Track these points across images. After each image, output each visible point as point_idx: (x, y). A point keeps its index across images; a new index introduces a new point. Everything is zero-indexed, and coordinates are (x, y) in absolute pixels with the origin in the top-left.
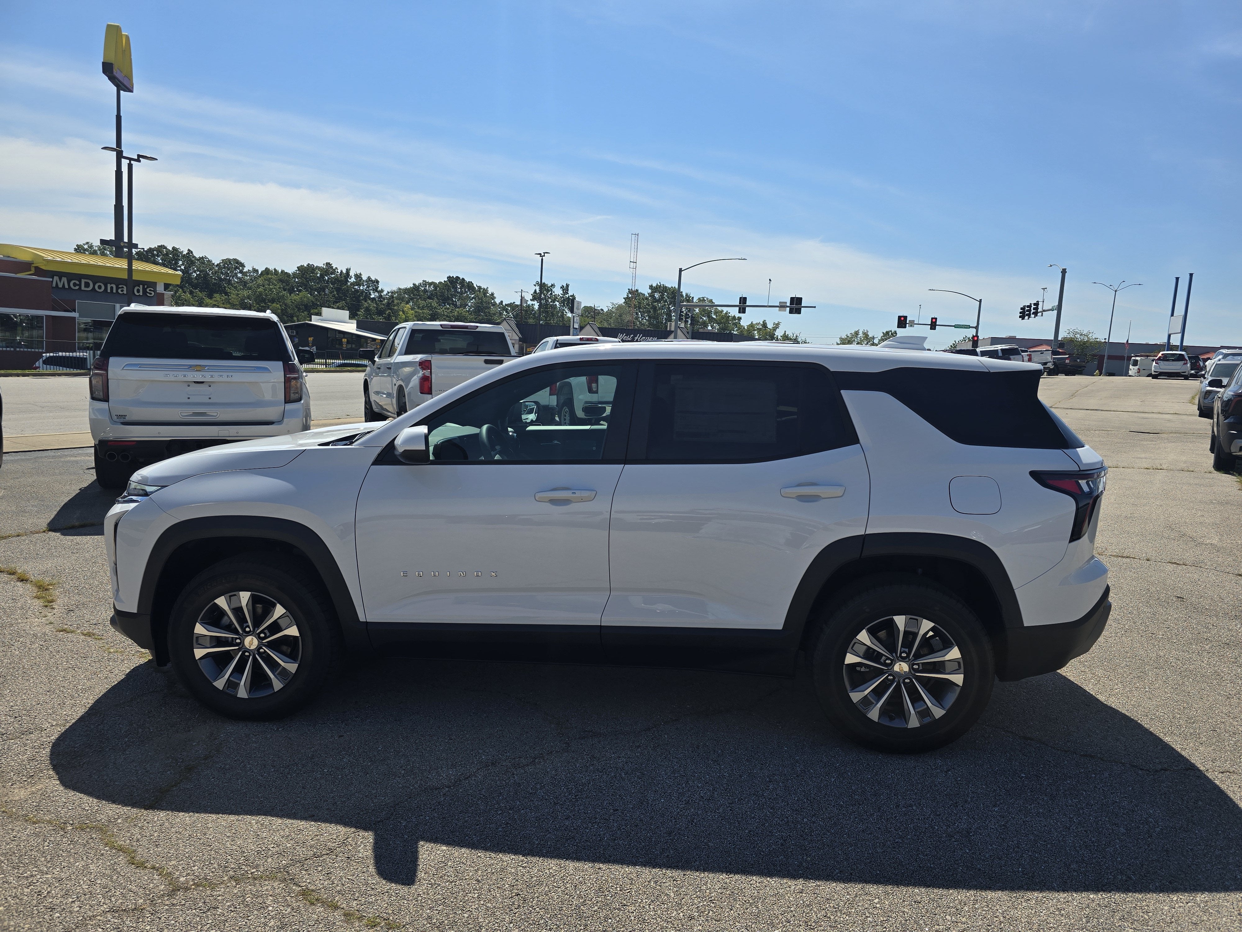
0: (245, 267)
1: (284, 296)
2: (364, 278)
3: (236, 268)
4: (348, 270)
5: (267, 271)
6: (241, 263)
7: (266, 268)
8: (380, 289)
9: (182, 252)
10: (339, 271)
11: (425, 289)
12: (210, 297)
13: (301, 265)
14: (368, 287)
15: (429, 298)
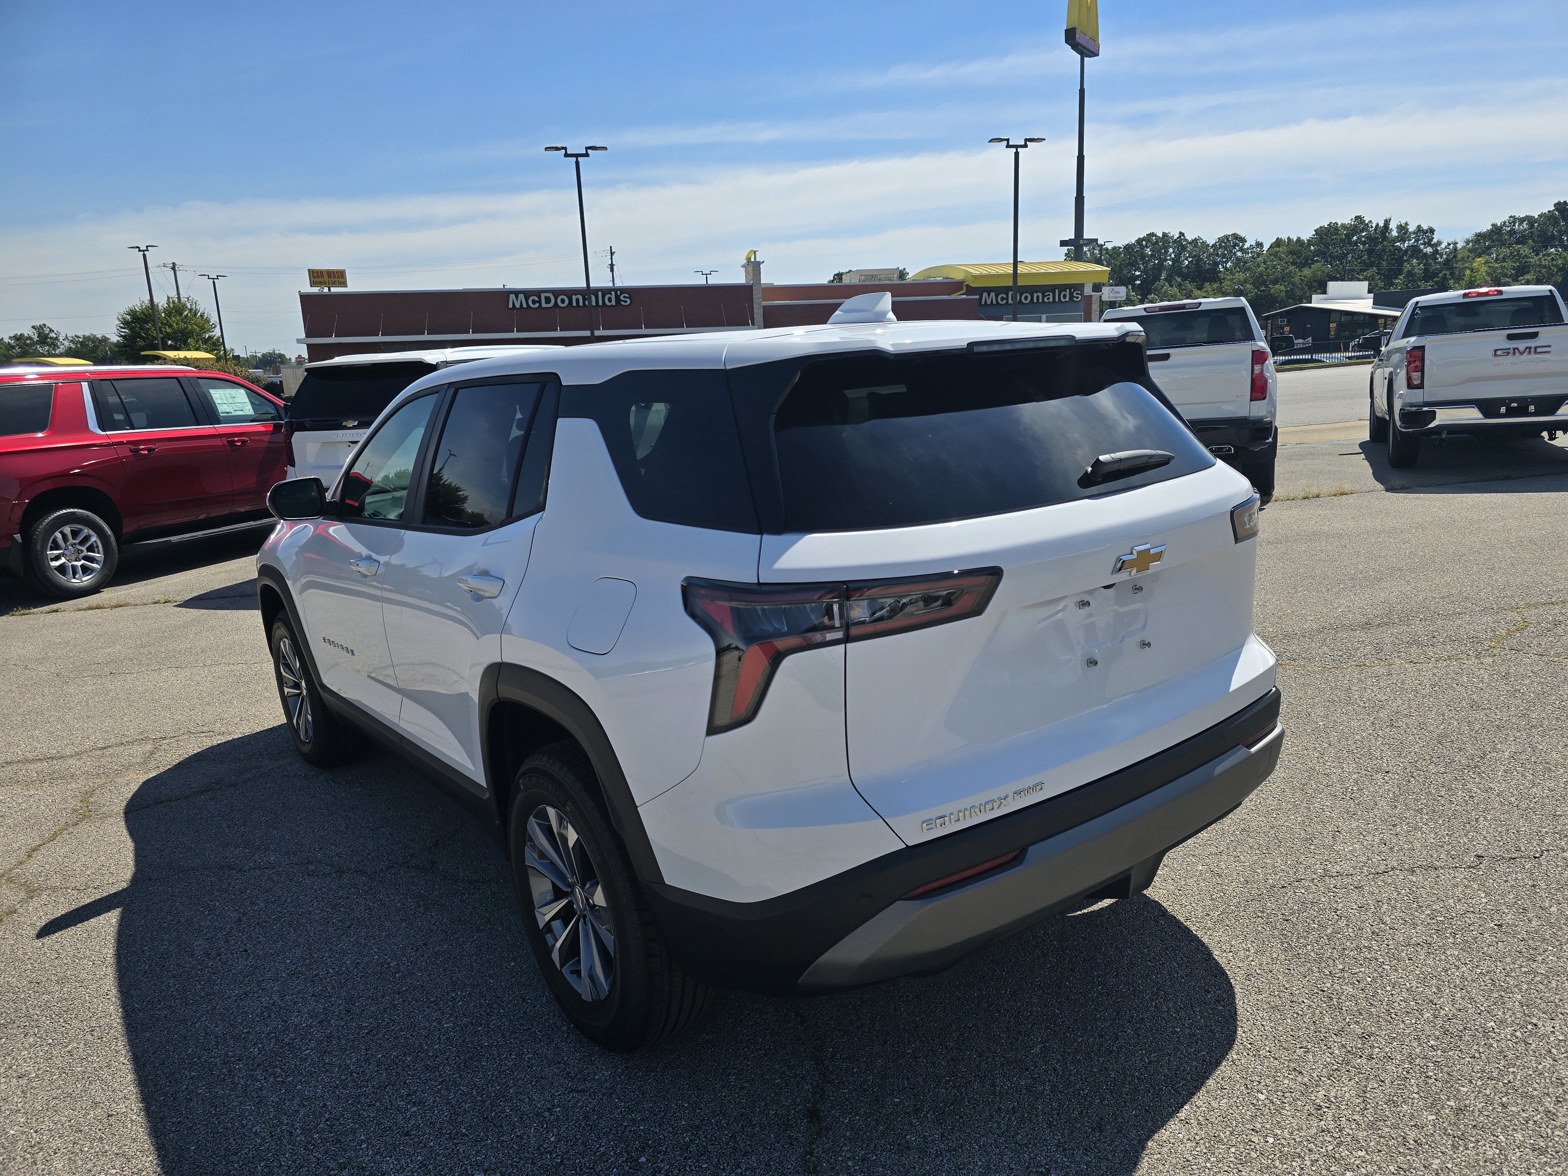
0: (1246, 241)
1: (1291, 272)
2: (1412, 228)
3: (1236, 245)
4: (1387, 222)
5: (1278, 243)
6: (1241, 238)
7: (1278, 239)
8: (1435, 241)
9: (1173, 236)
10: (1374, 225)
11: (1512, 230)
12: (1200, 288)
13: (1321, 227)
14: (1417, 241)
15: (1518, 242)
